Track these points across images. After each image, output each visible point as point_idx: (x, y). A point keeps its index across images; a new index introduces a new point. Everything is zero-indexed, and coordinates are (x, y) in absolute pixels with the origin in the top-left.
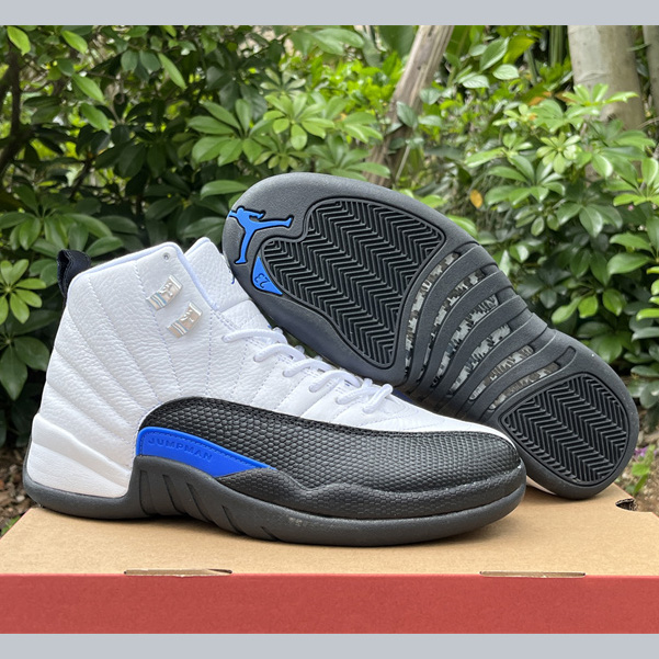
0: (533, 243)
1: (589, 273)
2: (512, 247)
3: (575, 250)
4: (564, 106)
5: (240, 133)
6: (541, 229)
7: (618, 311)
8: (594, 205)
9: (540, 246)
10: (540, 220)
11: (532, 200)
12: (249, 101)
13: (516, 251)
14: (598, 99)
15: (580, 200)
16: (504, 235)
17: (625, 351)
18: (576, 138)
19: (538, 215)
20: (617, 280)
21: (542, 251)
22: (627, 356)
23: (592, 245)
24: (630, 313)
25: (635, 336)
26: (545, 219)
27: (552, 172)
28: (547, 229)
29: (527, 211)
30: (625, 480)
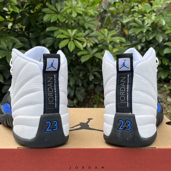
0: (142, 45)
1: (158, 53)
2: (136, 46)
3: (154, 47)
4: (151, 5)
5: (57, 13)
6: (144, 41)
7: (167, 64)
8: (160, 34)
9: (144, 45)
10: (144, 38)
11: (142, 32)
12: (60, 4)
14: (161, 2)
15: (156, 32)
16: (134, 42)
17: (168, 75)
18: (155, 14)
19: (144, 36)
20: (166, 55)
21: (145, 47)
22: (169, 77)
23: (159, 45)
24: (170, 65)
26: (146, 37)
27: (148, 24)
28: (146, 41)
29: (140, 35)
30: (168, 112)
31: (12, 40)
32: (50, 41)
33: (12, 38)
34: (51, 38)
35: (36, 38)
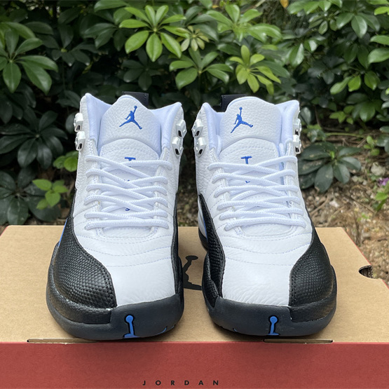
0: (320, 39)
1: (356, 60)
2: (306, 42)
3: (348, 44)
6: (325, 30)
7: (374, 87)
8: (362, 14)
9: (324, 41)
10: (325, 23)
11: (320, 10)
13: (308, 45)
15: (352, 9)
16: (302, 31)
17: (377, 113)
19: (324, 19)
20: (374, 67)
21: (325, 44)
22: (378, 117)
23: (359, 41)
24: (382, 88)
25: (384, 106)
26: (329, 22)
28: (329, 29)
29: (317, 16)
30: (372, 200)
31: (15, 30)
32: (105, 31)
33: (16, 25)
34: (107, 25)
35: (72, 23)
